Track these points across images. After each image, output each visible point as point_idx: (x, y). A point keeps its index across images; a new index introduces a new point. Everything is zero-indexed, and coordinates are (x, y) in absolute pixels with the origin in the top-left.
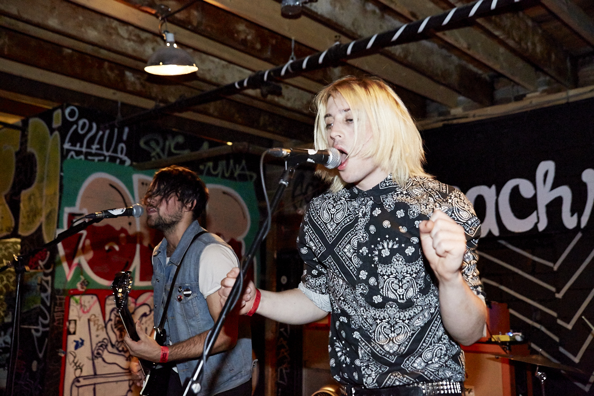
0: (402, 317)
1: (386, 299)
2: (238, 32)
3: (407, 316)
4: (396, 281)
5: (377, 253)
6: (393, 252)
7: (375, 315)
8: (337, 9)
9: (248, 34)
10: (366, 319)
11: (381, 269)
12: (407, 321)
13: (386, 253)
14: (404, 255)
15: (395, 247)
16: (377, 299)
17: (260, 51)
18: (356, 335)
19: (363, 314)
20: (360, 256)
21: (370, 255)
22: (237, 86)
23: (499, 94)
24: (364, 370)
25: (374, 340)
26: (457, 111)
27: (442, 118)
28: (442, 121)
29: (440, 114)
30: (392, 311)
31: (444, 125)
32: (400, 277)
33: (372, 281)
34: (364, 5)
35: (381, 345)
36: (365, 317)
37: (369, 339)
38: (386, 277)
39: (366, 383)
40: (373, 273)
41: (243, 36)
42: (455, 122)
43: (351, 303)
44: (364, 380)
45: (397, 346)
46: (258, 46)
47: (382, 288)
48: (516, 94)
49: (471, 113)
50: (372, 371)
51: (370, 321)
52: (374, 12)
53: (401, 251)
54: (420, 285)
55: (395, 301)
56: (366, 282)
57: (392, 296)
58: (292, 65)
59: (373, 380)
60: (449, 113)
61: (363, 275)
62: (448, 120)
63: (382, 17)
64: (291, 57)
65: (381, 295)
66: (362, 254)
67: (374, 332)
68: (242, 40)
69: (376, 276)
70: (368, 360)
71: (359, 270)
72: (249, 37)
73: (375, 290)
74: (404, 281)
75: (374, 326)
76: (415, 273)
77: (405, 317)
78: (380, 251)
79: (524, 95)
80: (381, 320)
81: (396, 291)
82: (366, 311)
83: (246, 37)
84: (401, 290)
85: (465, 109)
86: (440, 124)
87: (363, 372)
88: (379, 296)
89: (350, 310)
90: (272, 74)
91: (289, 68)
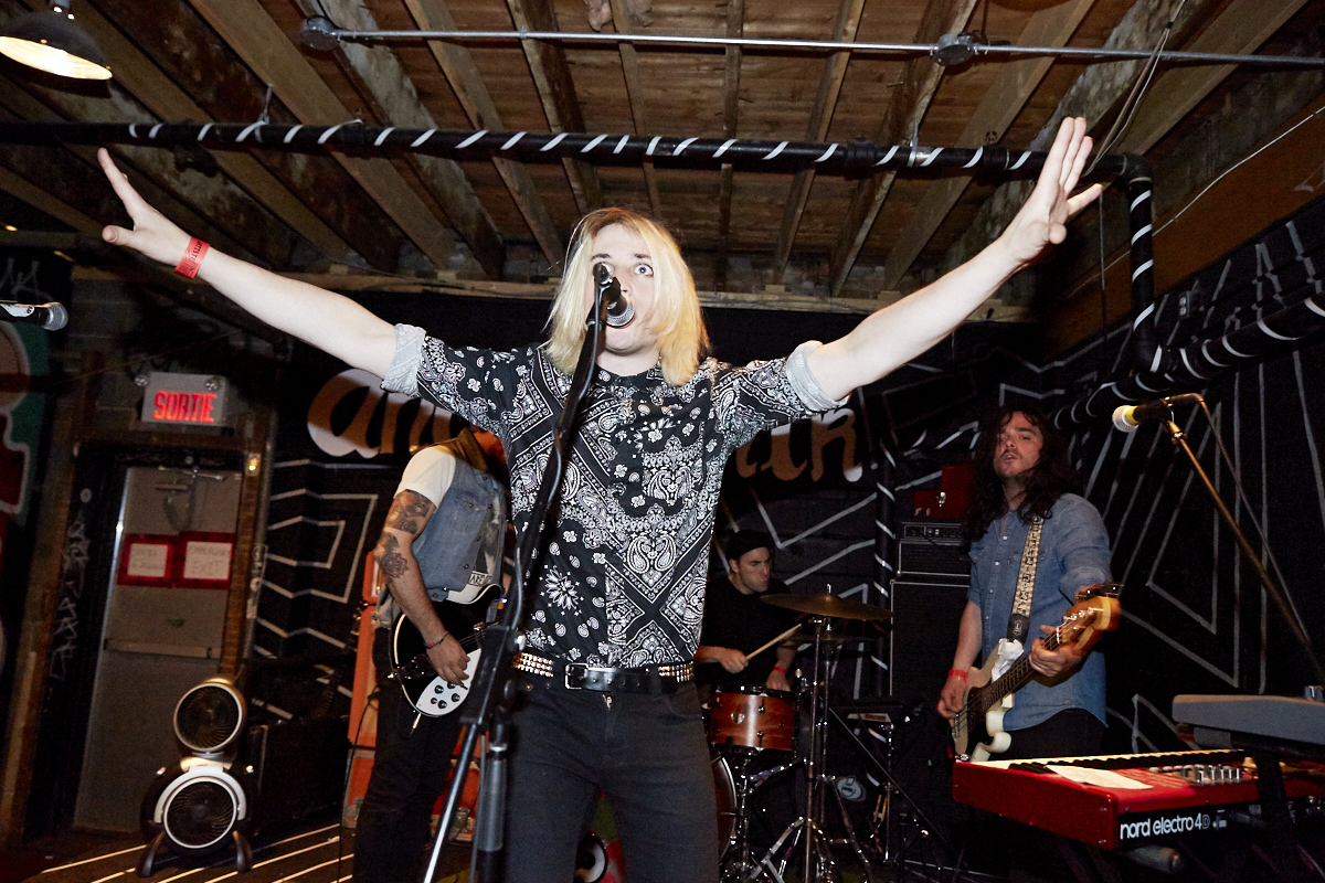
0: (667, 526)
1: (651, 501)
2: (170, 37)
3: (674, 526)
4: (668, 475)
5: (640, 437)
6: (667, 433)
7: (629, 527)
8: (373, 68)
9: (185, 49)
10: (614, 534)
11: (648, 460)
12: (673, 533)
13: (655, 436)
14: (681, 436)
15: (669, 426)
16: (638, 501)
17: (199, 85)
18: (599, 558)
19: (610, 527)
20: (615, 442)
21: (629, 442)
22: (132, 131)
23: (511, 267)
24: (610, 612)
25: (626, 563)
26: (448, 276)
27: (422, 280)
28: (423, 285)
29: (420, 274)
30: (655, 517)
31: (425, 292)
32: (674, 468)
33: (634, 477)
34: (402, 78)
35: (637, 574)
36: (612, 531)
37: (619, 564)
38: (654, 471)
39: (611, 632)
40: (636, 466)
41: (176, 49)
42: (442, 290)
43: (588, 510)
44: (609, 628)
45: (660, 574)
46: (197, 76)
47: (647, 486)
48: (534, 273)
49: (469, 284)
50: (622, 615)
51: (621, 537)
52: (410, 94)
53: (677, 431)
54: (696, 479)
55: (662, 502)
56: (625, 480)
57: (659, 495)
58: (262, 128)
59: (623, 628)
60: (435, 275)
61: (621, 470)
62: (432, 286)
63: (418, 106)
64: (262, 115)
65: (643, 494)
66: (618, 439)
67: (626, 551)
68: (175, 55)
69: (640, 469)
70: (619, 597)
71: (613, 465)
72: (186, 55)
73: (636, 488)
74: (679, 473)
75: (626, 544)
76: (692, 460)
77: (671, 526)
78: (645, 434)
79: (546, 278)
80: (638, 534)
81: (666, 487)
82: (616, 521)
83: (181, 52)
84: (673, 486)
85: (459, 276)
86: (418, 289)
87: (609, 616)
88: (641, 497)
89: (587, 519)
90: (218, 132)
91: (258, 133)
